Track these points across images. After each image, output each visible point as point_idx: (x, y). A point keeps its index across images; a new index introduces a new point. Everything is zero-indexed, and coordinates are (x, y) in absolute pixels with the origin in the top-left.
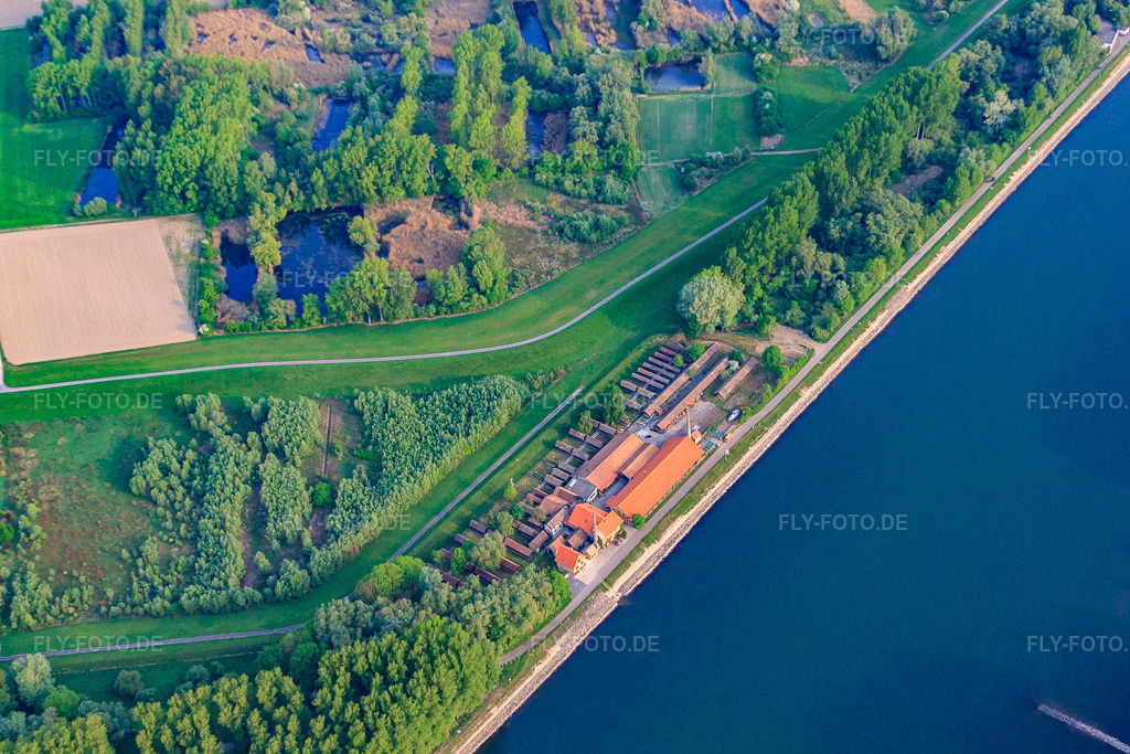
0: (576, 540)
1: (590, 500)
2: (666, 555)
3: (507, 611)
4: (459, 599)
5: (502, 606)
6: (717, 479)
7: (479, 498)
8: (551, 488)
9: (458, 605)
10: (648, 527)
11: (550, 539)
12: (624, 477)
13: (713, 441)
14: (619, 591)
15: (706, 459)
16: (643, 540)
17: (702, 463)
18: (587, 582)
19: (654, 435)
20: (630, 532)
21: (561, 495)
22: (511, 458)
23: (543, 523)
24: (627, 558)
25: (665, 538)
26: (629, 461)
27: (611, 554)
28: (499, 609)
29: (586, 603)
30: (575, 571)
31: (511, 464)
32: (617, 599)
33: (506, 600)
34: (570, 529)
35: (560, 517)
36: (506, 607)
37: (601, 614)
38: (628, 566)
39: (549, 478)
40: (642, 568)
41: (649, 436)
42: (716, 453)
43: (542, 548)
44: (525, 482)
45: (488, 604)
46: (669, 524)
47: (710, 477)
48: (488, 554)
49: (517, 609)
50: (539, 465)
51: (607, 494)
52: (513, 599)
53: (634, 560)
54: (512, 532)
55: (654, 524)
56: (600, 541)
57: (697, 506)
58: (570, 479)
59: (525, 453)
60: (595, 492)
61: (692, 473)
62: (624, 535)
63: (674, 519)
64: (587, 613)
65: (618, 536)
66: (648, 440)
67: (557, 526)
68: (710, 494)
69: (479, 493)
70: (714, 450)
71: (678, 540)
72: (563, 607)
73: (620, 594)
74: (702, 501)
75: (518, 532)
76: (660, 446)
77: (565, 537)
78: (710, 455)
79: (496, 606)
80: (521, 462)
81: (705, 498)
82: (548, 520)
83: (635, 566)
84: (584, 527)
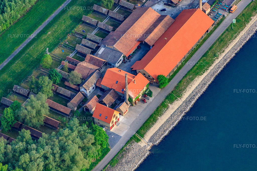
0: (109, 99)
1: (117, 65)
2: (188, 109)
3: (57, 159)
4: (15, 151)
5: (54, 154)
6: (226, 45)
7: (18, 66)
8: (82, 57)
9: (14, 156)
10: (170, 87)
11: (85, 99)
12: (146, 44)
13: (221, 12)
14: (150, 141)
15: (215, 28)
16: (167, 98)
17: (212, 31)
18: (122, 135)
19: (168, 9)
20: (156, 91)
21: (92, 61)
22: (43, 32)
23: (79, 85)
24: (154, 113)
25: (186, 95)
26: (149, 31)
27: (140, 110)
28: (51, 158)
29: (122, 152)
30: (111, 125)
31: (44, 37)
32: (149, 148)
33: (57, 149)
34: (102, 90)
35: (93, 80)
36: (57, 155)
37: (137, 161)
38: (155, 120)
39: (79, 48)
40: (168, 121)
41: (164, 10)
42: (224, 22)
43: (79, 107)
44: (58, 51)
45: (42, 154)
46: (188, 83)
47: (220, 43)
48: (34, 113)
49: (67, 157)
50: (69, 37)
51: (132, 60)
52: (63, 149)
53: (161, 115)
54: (51, 94)
55: (175, 84)
56: (130, 99)
57: (211, 68)
58: (98, 48)
59: (55, 27)
60: (122, 58)
61: (205, 40)
62: (150, 94)
63: (192, 79)
64: (124, 161)
65: (144, 95)
66: (163, 13)
67: (91, 88)
68: (221, 58)
69: (18, 62)
70: (222, 20)
71: (197, 97)
72: (103, 156)
73: (151, 144)
74: (214, 64)
75: (57, 94)
76: (175, 17)
77: (99, 96)
78: (219, 24)
79: (48, 155)
80: (52, 35)
81: (217, 61)
82: (83, 83)
83: (162, 120)
84: (115, 87)
